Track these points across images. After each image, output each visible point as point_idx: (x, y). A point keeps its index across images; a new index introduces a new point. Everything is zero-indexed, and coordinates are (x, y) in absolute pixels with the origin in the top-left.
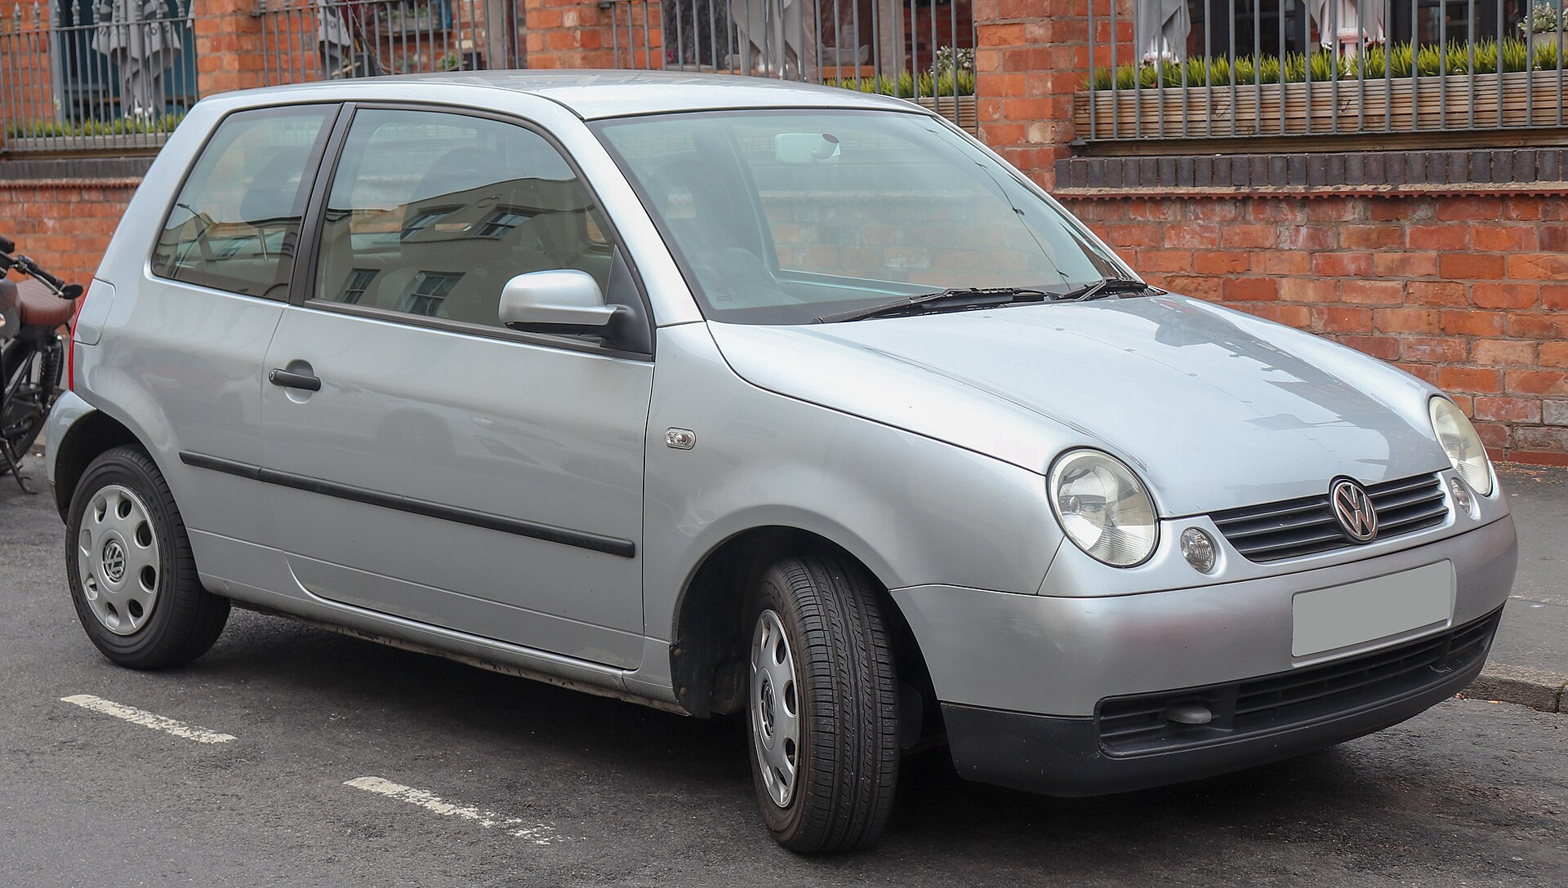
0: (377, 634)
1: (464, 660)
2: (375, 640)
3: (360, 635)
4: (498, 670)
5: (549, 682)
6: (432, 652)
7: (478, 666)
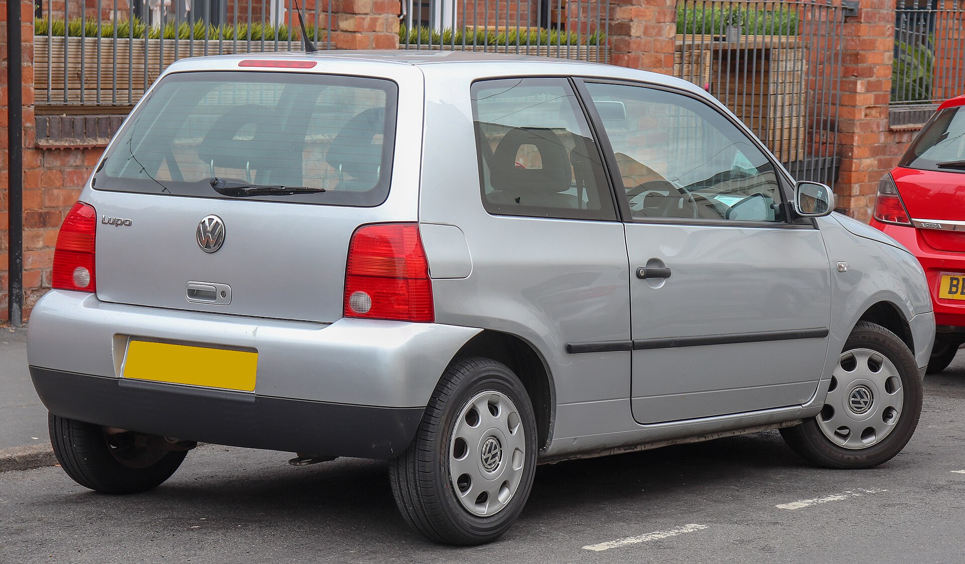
0: (636, 445)
1: (688, 441)
2: (636, 450)
3: (625, 450)
4: (708, 439)
5: (733, 435)
6: (669, 443)
7: (697, 441)
